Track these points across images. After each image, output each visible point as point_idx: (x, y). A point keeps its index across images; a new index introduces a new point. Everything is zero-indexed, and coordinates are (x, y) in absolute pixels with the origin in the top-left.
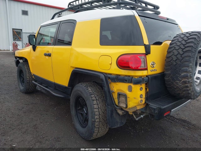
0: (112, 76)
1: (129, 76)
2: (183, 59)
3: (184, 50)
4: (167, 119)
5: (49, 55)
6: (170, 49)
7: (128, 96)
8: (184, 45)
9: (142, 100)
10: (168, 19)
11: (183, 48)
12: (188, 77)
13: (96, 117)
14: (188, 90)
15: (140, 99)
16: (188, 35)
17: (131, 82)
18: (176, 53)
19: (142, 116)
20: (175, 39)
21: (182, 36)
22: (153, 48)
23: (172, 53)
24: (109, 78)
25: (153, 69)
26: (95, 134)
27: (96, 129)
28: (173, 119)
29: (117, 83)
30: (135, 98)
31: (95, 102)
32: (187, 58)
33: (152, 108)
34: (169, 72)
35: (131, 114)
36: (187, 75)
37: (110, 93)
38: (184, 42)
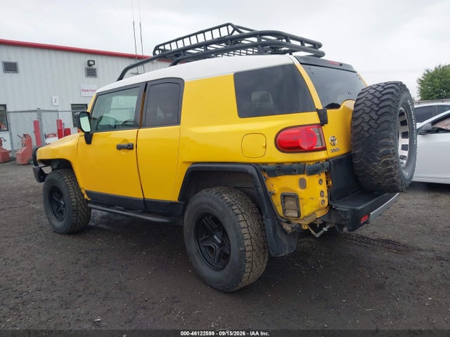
0: (270, 166)
1: (299, 163)
2: (378, 127)
3: (379, 113)
4: (358, 243)
5: (130, 147)
6: (356, 115)
7: (300, 197)
8: (377, 105)
9: (323, 201)
10: (341, 65)
11: (377, 109)
12: (390, 154)
13: (247, 242)
14: (392, 176)
15: (320, 199)
16: (380, 89)
17: (303, 173)
18: (367, 118)
19: (325, 229)
20: (361, 96)
21: (372, 91)
22: (331, 113)
23: (360, 120)
24: (264, 170)
25: (334, 148)
26: (246, 275)
27: (247, 265)
28: (366, 240)
29: (279, 177)
30: (312, 198)
31: (241, 218)
32: (385, 125)
33: (341, 211)
34: (360, 150)
35: (306, 228)
36: (389, 151)
37: (268, 195)
38: (376, 101)
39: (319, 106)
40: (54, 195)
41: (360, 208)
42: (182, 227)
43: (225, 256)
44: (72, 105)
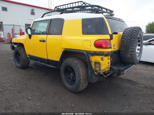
0: (92, 52)
1: (102, 52)
2: (130, 42)
3: (131, 37)
4: (119, 80)
5: (44, 41)
6: (123, 37)
7: (101, 63)
8: (131, 34)
9: (109, 65)
10: (119, 19)
11: (130, 36)
12: (133, 51)
13: (81, 77)
14: (133, 59)
15: (108, 65)
16: (132, 29)
17: (103, 56)
18: (126, 39)
19: (108, 75)
20: (125, 31)
21: (129, 29)
22: (114, 36)
23: (124, 39)
24: (90, 53)
25: (114, 48)
26: (80, 87)
27: (81, 84)
28: (122, 79)
29: (94, 56)
30: (105, 64)
31: (80, 69)
32: (133, 41)
33: (114, 69)
34: (123, 49)
35: (102, 74)
36: (133, 50)
37: (90, 62)
38: (130, 33)
39: (110, 33)
40: (17, 55)
41: (121, 69)
42: (60, 70)
43: (74, 81)
44: (25, 24)
